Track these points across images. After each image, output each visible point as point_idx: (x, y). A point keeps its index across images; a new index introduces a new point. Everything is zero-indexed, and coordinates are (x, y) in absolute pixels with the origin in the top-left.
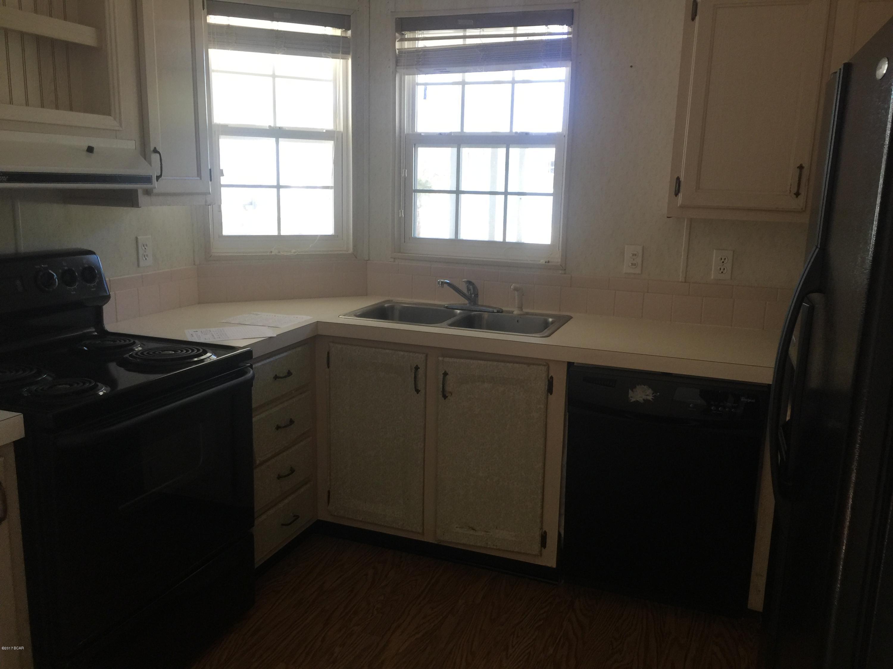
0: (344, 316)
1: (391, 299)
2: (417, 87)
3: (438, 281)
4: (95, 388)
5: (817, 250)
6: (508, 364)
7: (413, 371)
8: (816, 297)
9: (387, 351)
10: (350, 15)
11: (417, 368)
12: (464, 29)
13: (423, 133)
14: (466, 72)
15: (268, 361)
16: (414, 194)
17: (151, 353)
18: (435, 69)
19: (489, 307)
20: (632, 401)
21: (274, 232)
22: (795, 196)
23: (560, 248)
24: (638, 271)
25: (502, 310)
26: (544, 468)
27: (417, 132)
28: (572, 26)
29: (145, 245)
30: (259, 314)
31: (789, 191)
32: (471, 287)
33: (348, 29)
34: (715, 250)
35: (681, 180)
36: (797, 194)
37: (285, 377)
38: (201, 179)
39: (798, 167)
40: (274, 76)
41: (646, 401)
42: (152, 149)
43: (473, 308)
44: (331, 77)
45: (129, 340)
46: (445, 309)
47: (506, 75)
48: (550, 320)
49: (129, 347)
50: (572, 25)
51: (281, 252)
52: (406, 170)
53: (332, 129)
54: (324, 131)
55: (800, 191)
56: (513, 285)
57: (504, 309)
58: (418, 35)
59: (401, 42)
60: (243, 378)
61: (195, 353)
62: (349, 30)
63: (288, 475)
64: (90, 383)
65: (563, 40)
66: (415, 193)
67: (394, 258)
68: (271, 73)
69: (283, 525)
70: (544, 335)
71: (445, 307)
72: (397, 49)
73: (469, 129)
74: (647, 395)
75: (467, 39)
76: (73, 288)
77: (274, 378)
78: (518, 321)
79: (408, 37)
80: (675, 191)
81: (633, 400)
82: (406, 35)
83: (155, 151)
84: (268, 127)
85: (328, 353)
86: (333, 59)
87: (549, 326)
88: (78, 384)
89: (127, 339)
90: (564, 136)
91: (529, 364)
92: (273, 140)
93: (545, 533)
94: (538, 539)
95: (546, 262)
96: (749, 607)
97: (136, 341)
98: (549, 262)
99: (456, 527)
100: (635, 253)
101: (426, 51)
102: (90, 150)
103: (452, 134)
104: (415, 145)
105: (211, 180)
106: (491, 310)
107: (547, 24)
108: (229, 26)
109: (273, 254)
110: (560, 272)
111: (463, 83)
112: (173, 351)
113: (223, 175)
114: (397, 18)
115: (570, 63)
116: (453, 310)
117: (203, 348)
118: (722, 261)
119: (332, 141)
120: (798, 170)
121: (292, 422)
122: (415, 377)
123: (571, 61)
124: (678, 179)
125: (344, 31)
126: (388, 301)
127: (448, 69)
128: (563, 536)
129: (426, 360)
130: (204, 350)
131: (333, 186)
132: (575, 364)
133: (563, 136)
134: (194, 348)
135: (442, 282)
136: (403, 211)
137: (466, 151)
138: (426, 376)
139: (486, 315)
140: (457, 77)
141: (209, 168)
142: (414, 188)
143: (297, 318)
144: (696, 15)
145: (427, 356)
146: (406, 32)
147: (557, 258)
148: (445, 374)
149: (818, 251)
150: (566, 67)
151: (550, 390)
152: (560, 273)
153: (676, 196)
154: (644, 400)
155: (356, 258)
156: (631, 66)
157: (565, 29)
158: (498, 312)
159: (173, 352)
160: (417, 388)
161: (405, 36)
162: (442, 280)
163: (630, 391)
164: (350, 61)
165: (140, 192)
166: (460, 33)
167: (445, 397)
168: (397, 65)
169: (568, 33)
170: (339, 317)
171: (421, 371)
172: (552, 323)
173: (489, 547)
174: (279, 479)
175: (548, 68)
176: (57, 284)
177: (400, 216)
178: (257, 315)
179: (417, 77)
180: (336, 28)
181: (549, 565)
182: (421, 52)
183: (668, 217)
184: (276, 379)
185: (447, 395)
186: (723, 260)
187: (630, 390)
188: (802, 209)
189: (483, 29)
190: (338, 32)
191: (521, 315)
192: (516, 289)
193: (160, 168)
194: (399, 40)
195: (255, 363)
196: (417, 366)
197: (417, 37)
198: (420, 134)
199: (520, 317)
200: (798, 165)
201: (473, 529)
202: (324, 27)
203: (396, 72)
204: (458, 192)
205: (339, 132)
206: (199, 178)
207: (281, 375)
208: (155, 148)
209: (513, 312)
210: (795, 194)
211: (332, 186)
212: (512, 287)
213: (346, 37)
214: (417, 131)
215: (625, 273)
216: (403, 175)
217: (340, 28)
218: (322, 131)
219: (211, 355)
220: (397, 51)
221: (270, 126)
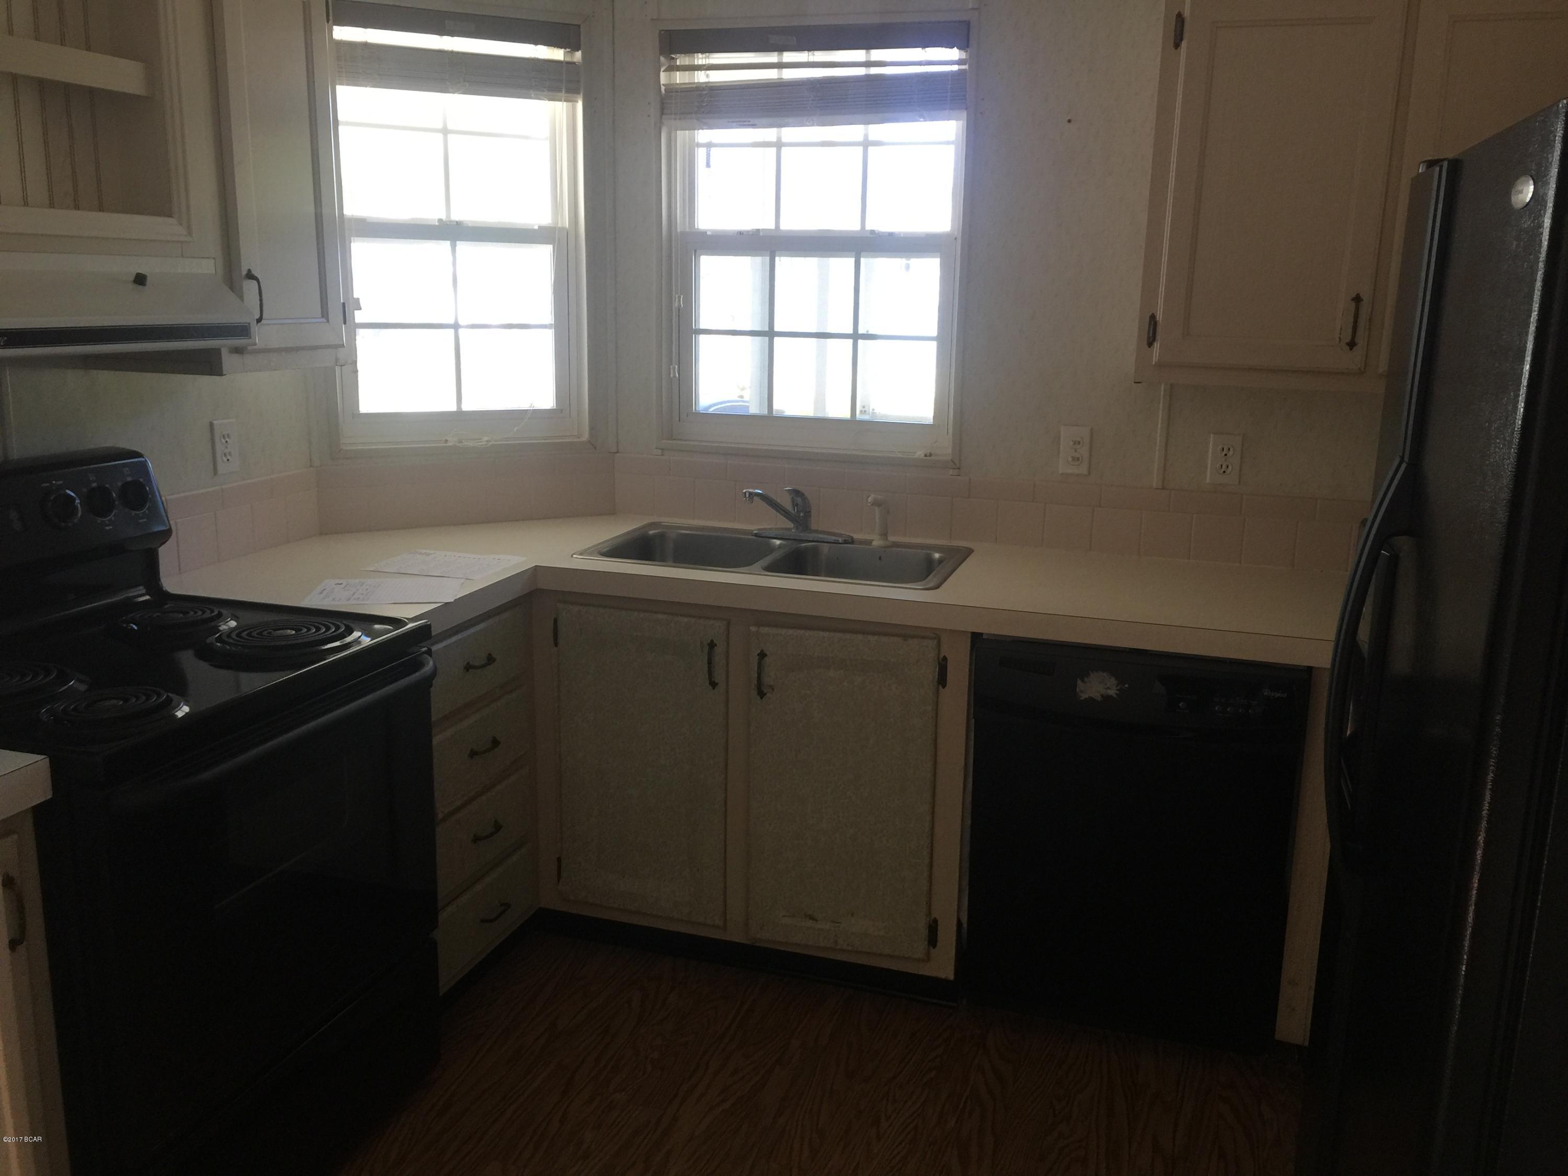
0: (581, 554)
1: (658, 520)
2: (697, 150)
3: (744, 491)
4: (169, 705)
5: (1404, 466)
6: (870, 637)
7: (706, 649)
8: (1404, 544)
9: (660, 616)
10: (579, 24)
11: (712, 645)
12: (780, 53)
13: (709, 230)
14: (784, 126)
15: (454, 639)
16: (695, 336)
17: (254, 634)
18: (730, 120)
19: (829, 533)
20: (1082, 698)
21: (450, 406)
22: (1348, 347)
23: (951, 431)
24: (1083, 470)
25: (852, 538)
26: (933, 813)
27: (698, 229)
28: (968, 50)
29: (226, 436)
30: (431, 554)
31: (1338, 340)
32: (799, 500)
33: (576, 48)
34: (1212, 435)
35: (1158, 319)
36: (1352, 345)
37: (483, 666)
38: (328, 321)
39: (1354, 298)
40: (445, 131)
41: (1106, 698)
42: (244, 272)
43: (803, 535)
44: (547, 133)
45: (209, 609)
46: (753, 537)
47: (853, 132)
48: (937, 555)
49: (211, 625)
50: (968, 47)
51: (463, 441)
52: (682, 296)
53: (549, 224)
54: (536, 227)
55: (1357, 340)
56: (872, 496)
57: (856, 536)
58: (698, 60)
59: (669, 72)
60: (417, 674)
61: (332, 633)
62: (578, 51)
63: (492, 834)
64: (159, 695)
65: (952, 74)
66: (697, 336)
67: (662, 449)
68: (440, 126)
69: (483, 921)
70: (927, 587)
71: (754, 534)
72: (663, 85)
73: (790, 224)
74: (1109, 688)
75: (784, 70)
76: (108, 518)
77: (465, 668)
78: (880, 558)
79: (682, 64)
80: (1149, 338)
81: (1084, 696)
82: (678, 61)
83: (250, 276)
84: (437, 221)
85: (555, 621)
86: (550, 102)
87: (934, 570)
88: (137, 698)
89: (207, 608)
90: (956, 239)
91: (905, 637)
92: (447, 244)
93: (935, 921)
94: (924, 932)
95: (926, 456)
96: (1278, 1036)
97: (224, 612)
98: (931, 455)
99: (784, 916)
100: (1078, 439)
101: (713, 90)
102: (140, 280)
103: (761, 234)
104: (695, 251)
105: (345, 323)
106: (833, 538)
107: (924, 46)
108: (366, 45)
109: (449, 444)
110: (951, 472)
111: (779, 145)
112: (294, 630)
113: (360, 309)
114: (663, 30)
115: (964, 114)
116: (767, 539)
117: (345, 622)
118: (1224, 454)
119: (550, 245)
120: (1353, 304)
121: (495, 743)
122: (710, 662)
123: (966, 109)
124: (1153, 317)
125: (568, 52)
126: (652, 525)
127: (753, 121)
128: (965, 925)
129: (728, 630)
130: (348, 625)
131: (553, 323)
132: (984, 637)
133: (954, 238)
134: (330, 623)
135: (751, 494)
136: (676, 367)
137: (784, 264)
138: (727, 657)
139: (825, 548)
140: (769, 134)
141: (342, 301)
142: (695, 327)
143: (499, 559)
144: (1181, 40)
145: (729, 624)
146: (678, 55)
147: (945, 447)
148: (762, 655)
149: (1406, 468)
150: (956, 120)
151: (942, 680)
152: (951, 474)
153: (1150, 347)
154: (1102, 696)
155: (595, 448)
156: (1069, 121)
157: (954, 54)
158: (846, 542)
159: (294, 632)
160: (713, 679)
161: (676, 61)
162: (751, 490)
163: (1079, 682)
164: (580, 105)
165: (224, 352)
166: (772, 58)
167: (761, 694)
168: (662, 114)
169: (960, 62)
170: (572, 556)
171: (719, 650)
172: (940, 561)
173: (839, 947)
174: (475, 842)
175: (926, 121)
176: (80, 514)
177: (672, 375)
178: (428, 555)
179: (698, 134)
180: (555, 47)
181: (942, 975)
182: (705, 91)
183: (1135, 382)
184: (468, 670)
185: (765, 691)
186: (1225, 452)
187: (1078, 679)
188: (1360, 369)
189: (813, 52)
190: (558, 54)
191: (886, 547)
192: (876, 503)
193: (259, 306)
194: (666, 69)
195: (433, 644)
196: (712, 641)
197: (696, 63)
198: (703, 233)
199: (885, 551)
200: (1354, 295)
201: (812, 918)
202: (532, 46)
203: (661, 123)
204: (770, 334)
205: (562, 229)
206: (324, 320)
207: (477, 664)
208: (249, 271)
209: (872, 542)
210: (1348, 344)
211: (551, 323)
212: (870, 499)
213: (574, 63)
214: (698, 226)
215: (1062, 474)
216: (677, 305)
217: (561, 48)
218: (532, 228)
219: (361, 636)
220: (663, 88)
221: (440, 220)
